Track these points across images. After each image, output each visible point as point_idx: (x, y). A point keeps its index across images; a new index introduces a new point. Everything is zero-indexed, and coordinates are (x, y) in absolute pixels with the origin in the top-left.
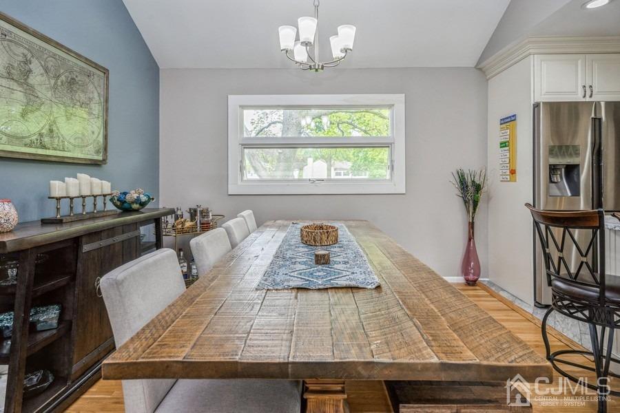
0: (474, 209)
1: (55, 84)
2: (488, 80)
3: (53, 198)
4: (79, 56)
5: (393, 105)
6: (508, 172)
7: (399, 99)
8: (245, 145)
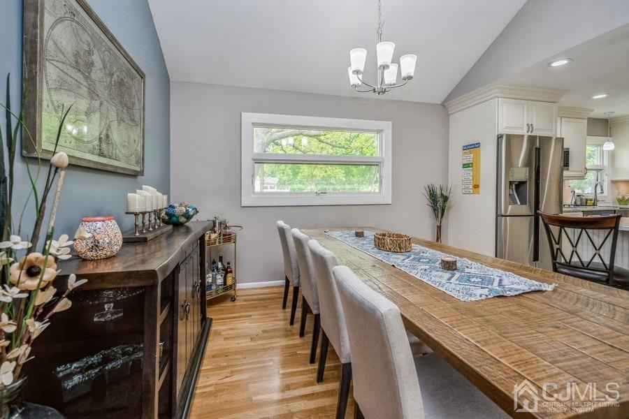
0: (442, 216)
1: (110, 82)
2: (449, 115)
3: (132, 213)
4: (126, 56)
5: (382, 130)
6: (471, 187)
7: (387, 126)
8: (257, 160)
